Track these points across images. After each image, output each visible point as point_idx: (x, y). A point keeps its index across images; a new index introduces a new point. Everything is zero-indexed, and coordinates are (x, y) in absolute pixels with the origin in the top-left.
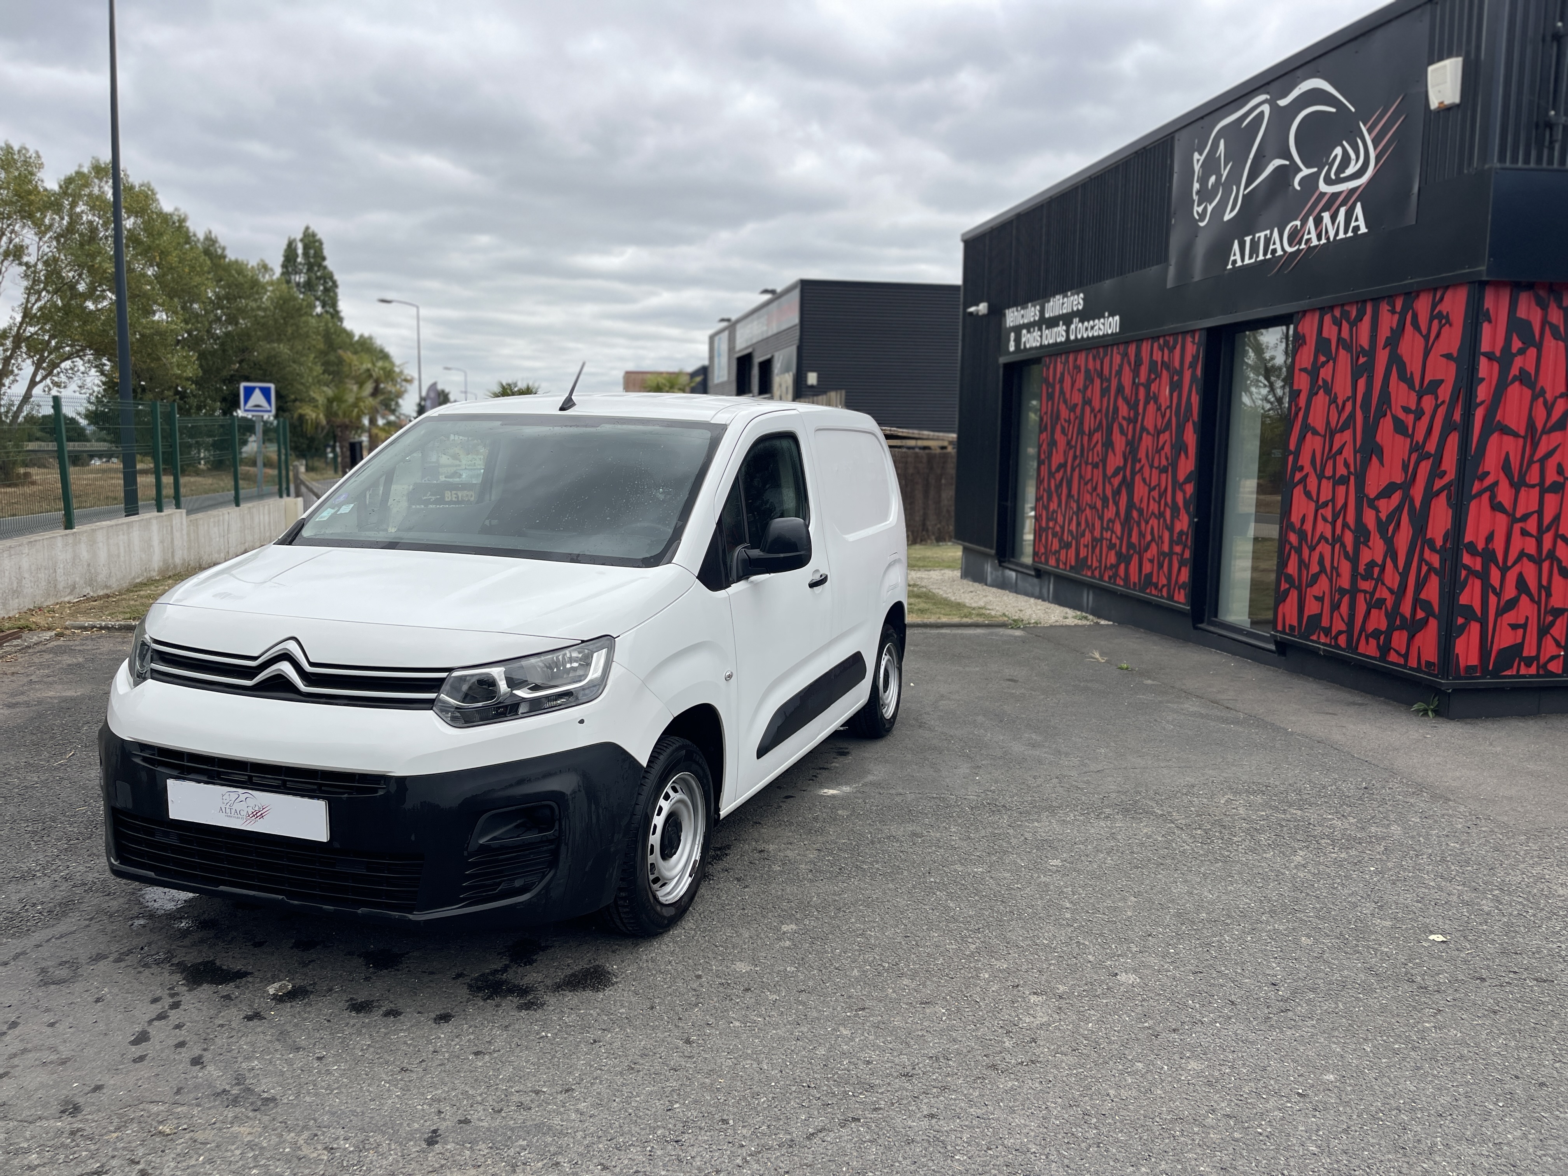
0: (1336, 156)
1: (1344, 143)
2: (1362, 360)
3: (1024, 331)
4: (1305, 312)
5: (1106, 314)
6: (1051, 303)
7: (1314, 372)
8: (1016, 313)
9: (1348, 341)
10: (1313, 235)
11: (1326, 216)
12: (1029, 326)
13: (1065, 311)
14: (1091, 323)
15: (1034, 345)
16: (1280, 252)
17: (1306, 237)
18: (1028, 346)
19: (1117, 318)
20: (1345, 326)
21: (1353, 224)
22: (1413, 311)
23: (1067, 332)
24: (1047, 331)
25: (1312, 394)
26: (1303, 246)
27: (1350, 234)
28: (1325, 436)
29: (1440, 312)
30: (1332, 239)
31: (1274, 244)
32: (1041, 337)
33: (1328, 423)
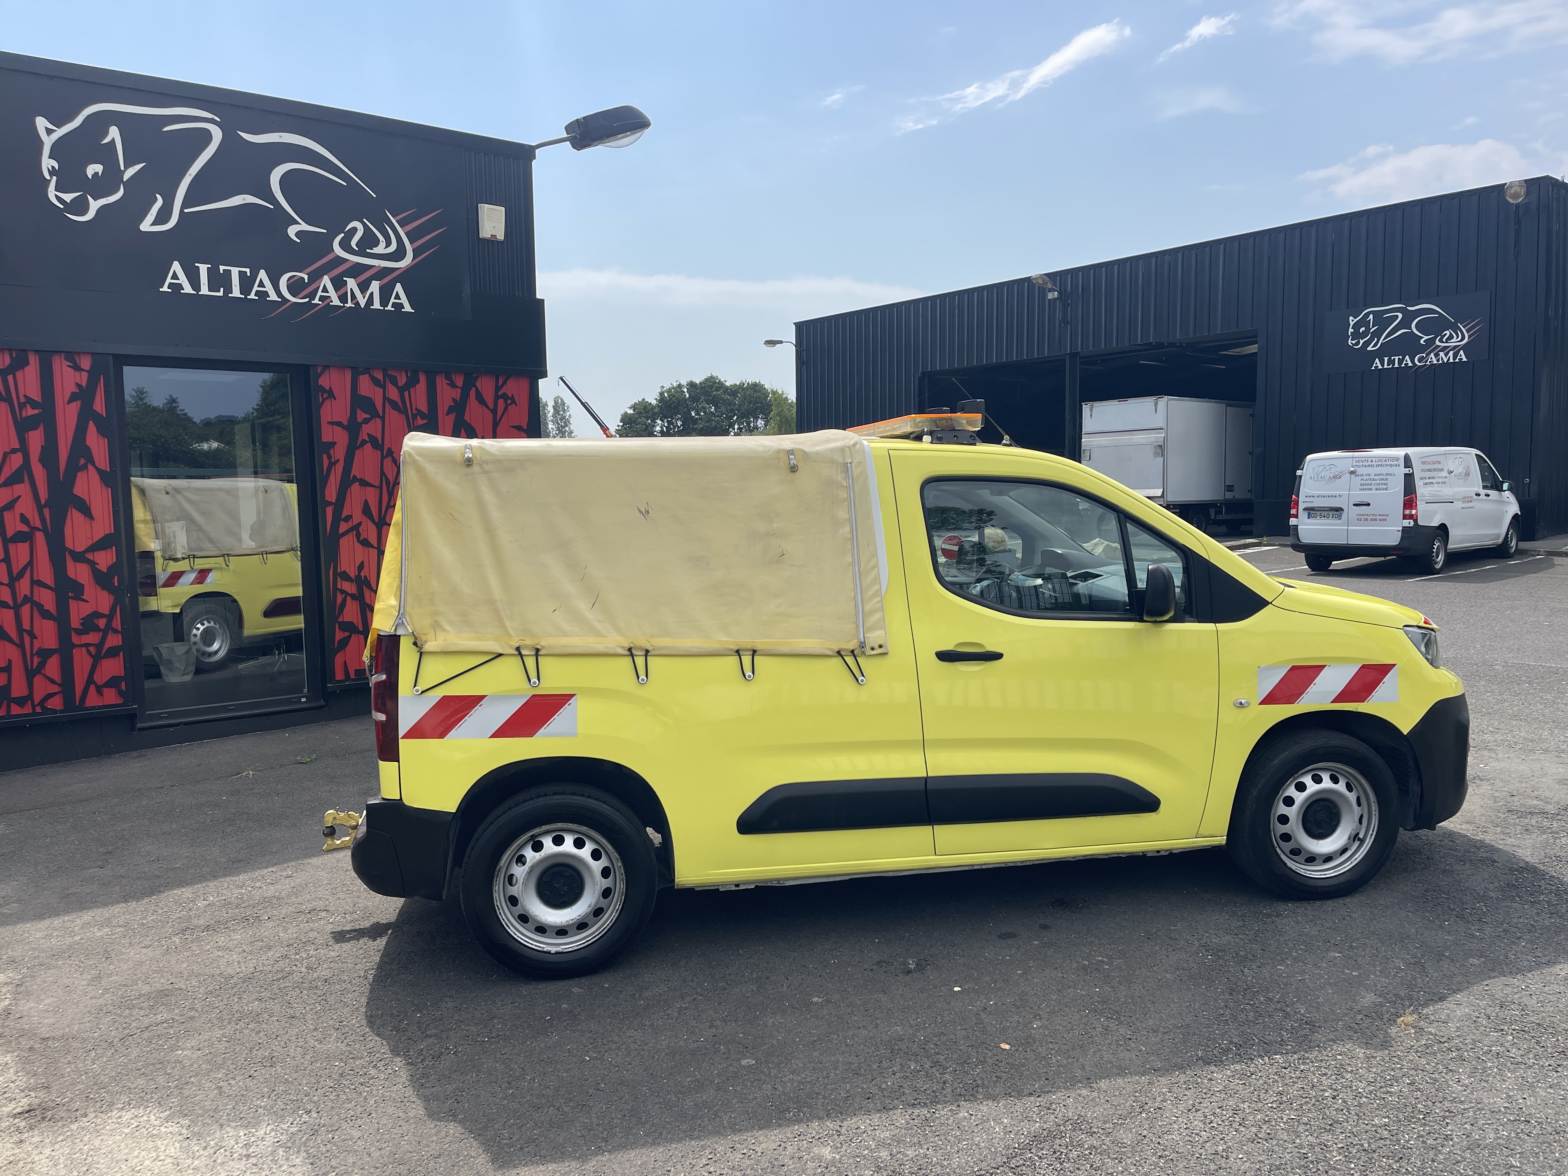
0: (355, 230)
1: (364, 220)
4: (326, 367)
7: (353, 428)
9: (400, 403)
10: (332, 293)
11: (351, 283)
16: (273, 297)
17: (320, 293)
20: (392, 389)
21: (392, 300)
22: (477, 389)
25: (352, 448)
26: (316, 301)
27: (389, 308)
28: (381, 487)
29: (504, 393)
30: (363, 307)
31: (261, 284)
33: (383, 474)
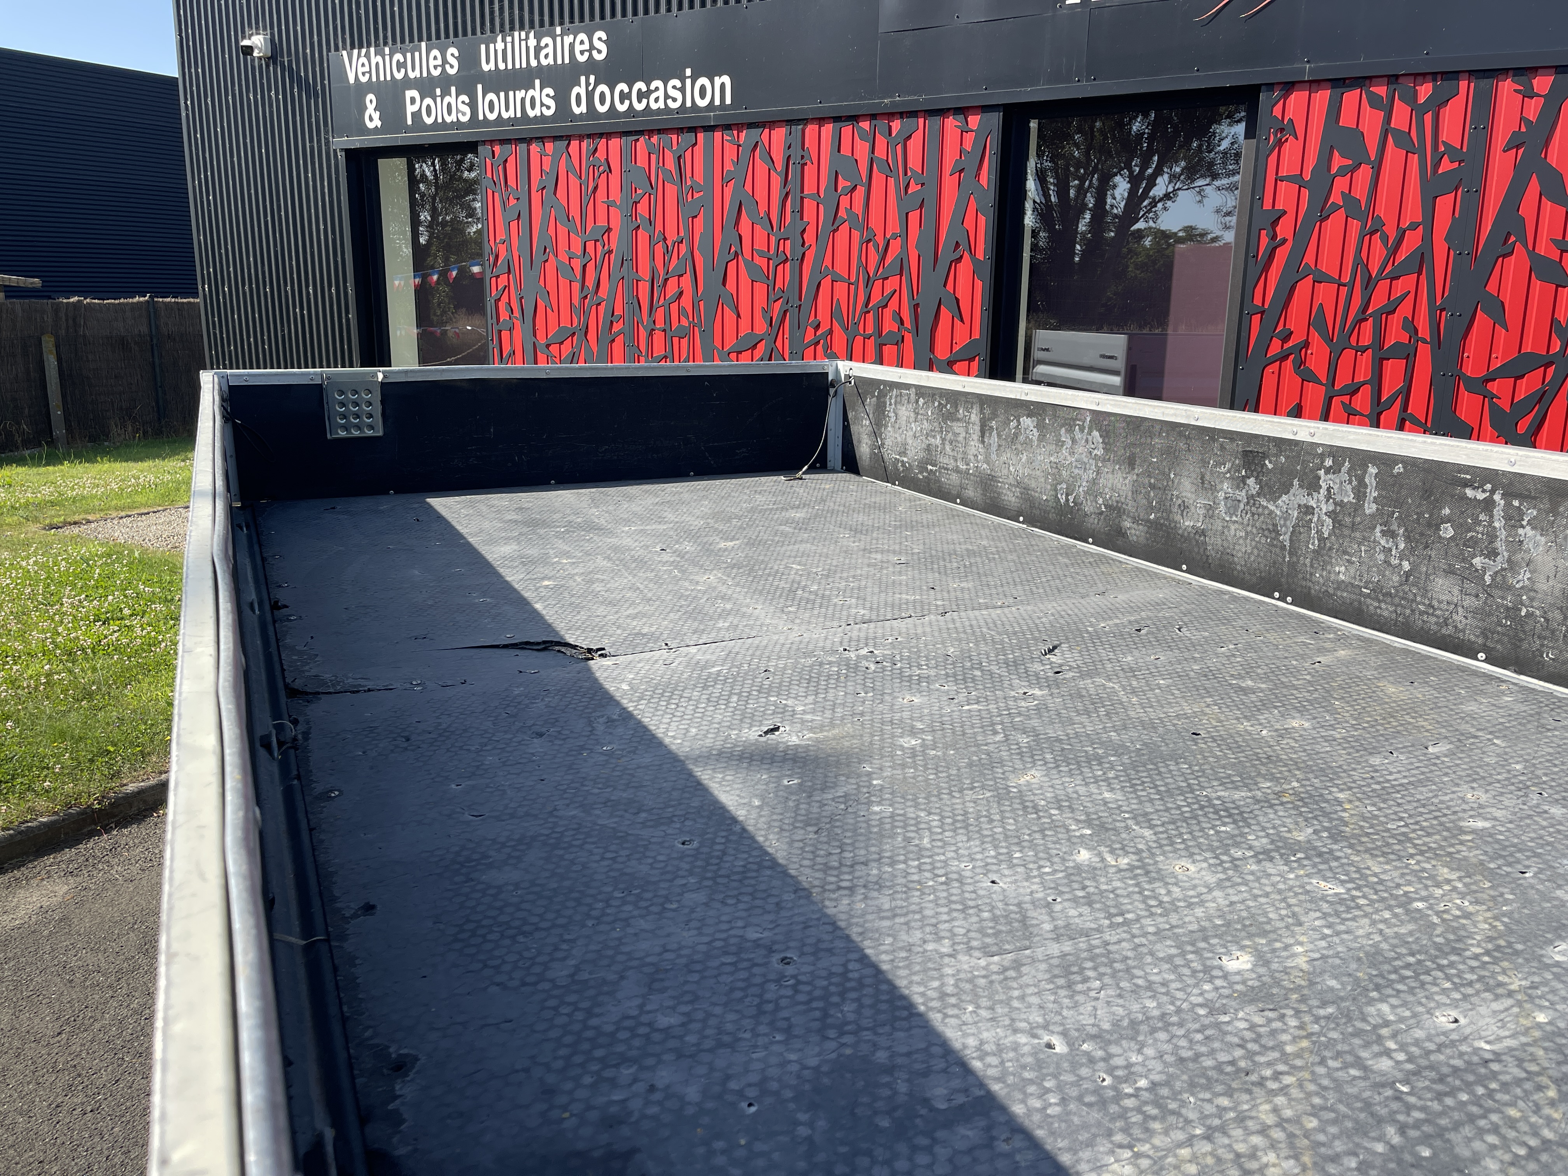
2: (1446, 166)
3: (410, 93)
4: (1289, 87)
5: (688, 72)
6: (500, 45)
8: (376, 59)
9: (1413, 135)
12: (426, 86)
13: (550, 61)
14: (640, 85)
15: (448, 119)
18: (429, 121)
19: (726, 79)
20: (1401, 111)
23: (562, 99)
24: (491, 96)
32: (473, 105)
33: (1359, 261)
